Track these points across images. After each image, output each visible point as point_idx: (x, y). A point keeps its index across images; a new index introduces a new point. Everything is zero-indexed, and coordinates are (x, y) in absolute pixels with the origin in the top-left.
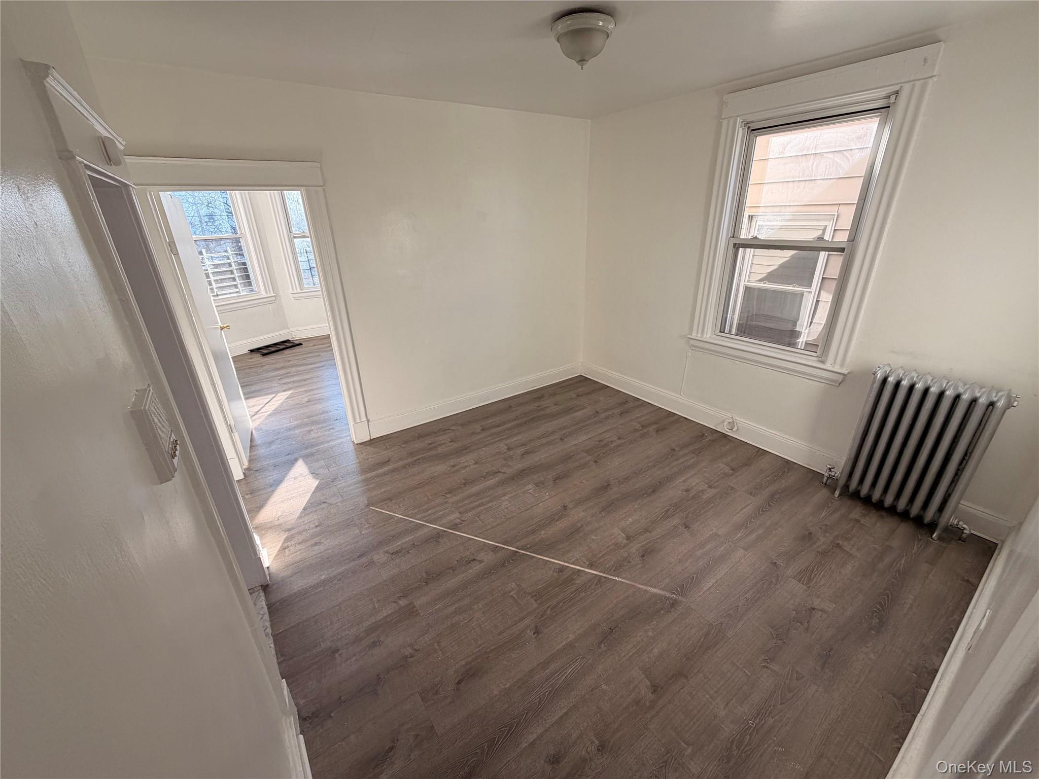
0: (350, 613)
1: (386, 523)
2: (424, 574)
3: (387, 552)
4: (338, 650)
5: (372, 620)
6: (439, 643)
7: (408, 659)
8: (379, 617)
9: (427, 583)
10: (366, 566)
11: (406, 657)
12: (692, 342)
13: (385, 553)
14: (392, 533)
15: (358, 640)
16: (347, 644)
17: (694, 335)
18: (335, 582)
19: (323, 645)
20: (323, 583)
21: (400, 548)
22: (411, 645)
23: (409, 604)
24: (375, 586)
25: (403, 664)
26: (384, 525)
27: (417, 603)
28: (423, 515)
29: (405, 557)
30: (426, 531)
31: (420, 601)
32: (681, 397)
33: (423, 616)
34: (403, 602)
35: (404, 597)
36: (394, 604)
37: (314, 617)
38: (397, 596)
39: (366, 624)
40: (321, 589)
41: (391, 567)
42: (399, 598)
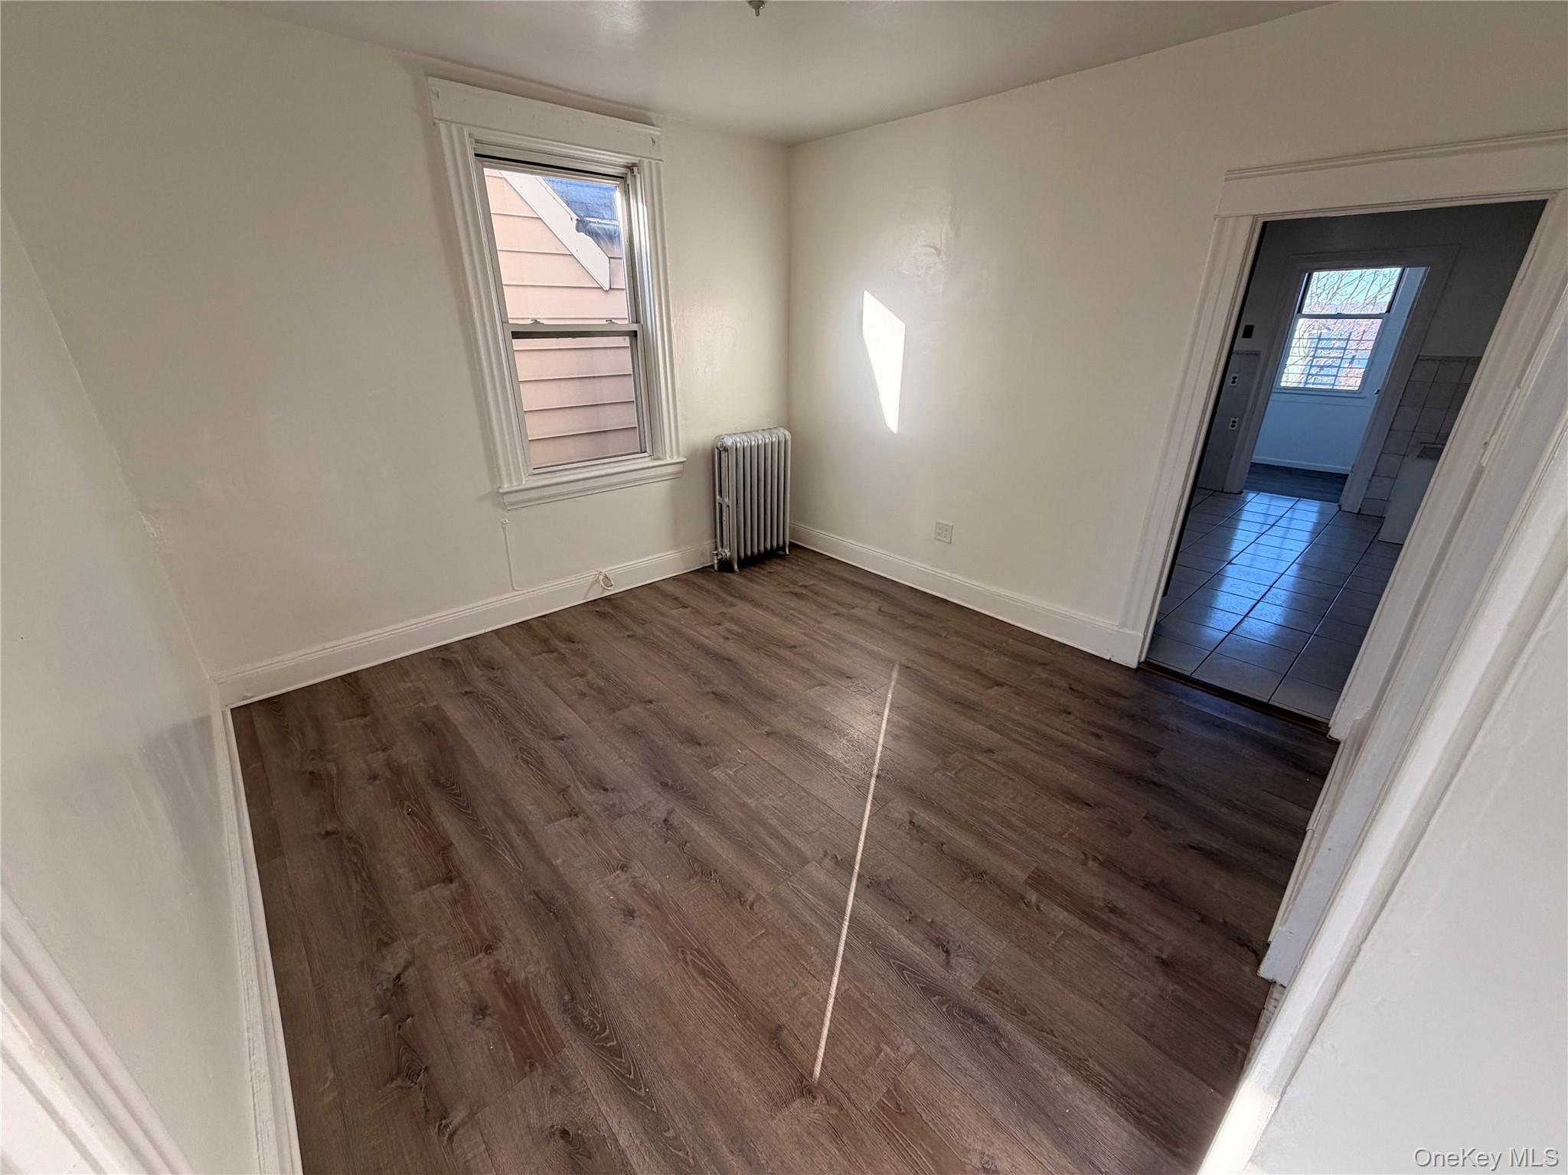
0: (1097, 973)
1: (865, 1004)
2: (968, 883)
3: (947, 964)
4: (1157, 957)
5: (1085, 928)
6: (1061, 835)
7: (1101, 860)
8: (1074, 922)
9: (982, 874)
10: (997, 992)
11: (1101, 864)
12: (507, 499)
13: (952, 968)
14: (892, 977)
15: (1125, 937)
16: (1140, 949)
17: (506, 487)
18: (1060, 1040)
19: (1171, 987)
20: (1078, 1067)
21: (926, 944)
22: (1084, 863)
23: (1031, 886)
24: (1028, 953)
25: (1109, 864)
26: (873, 1006)
27: (1022, 876)
28: (821, 930)
29: (947, 925)
30: (869, 912)
31: (1016, 874)
32: (517, 593)
33: (1036, 862)
34: (1033, 897)
35: (1022, 898)
36: (1042, 906)
37: (1145, 1037)
38: (1027, 908)
39: (1097, 935)
40: (1091, 1063)
41: (977, 943)
42: (1028, 905)
